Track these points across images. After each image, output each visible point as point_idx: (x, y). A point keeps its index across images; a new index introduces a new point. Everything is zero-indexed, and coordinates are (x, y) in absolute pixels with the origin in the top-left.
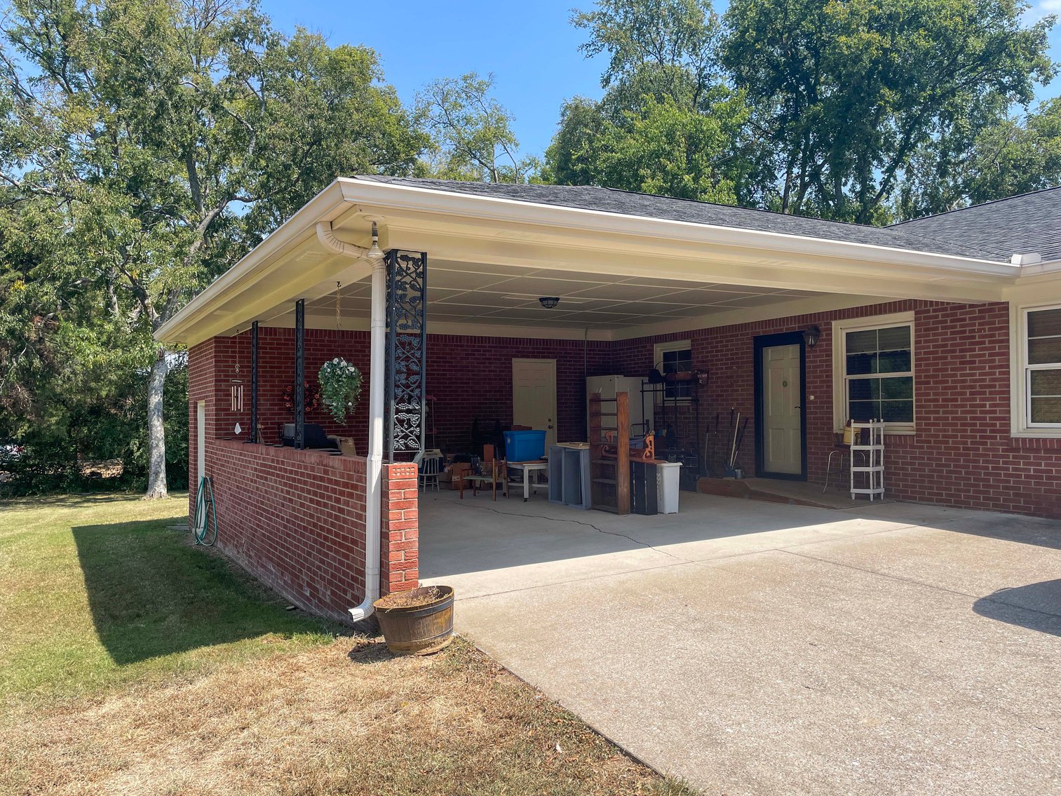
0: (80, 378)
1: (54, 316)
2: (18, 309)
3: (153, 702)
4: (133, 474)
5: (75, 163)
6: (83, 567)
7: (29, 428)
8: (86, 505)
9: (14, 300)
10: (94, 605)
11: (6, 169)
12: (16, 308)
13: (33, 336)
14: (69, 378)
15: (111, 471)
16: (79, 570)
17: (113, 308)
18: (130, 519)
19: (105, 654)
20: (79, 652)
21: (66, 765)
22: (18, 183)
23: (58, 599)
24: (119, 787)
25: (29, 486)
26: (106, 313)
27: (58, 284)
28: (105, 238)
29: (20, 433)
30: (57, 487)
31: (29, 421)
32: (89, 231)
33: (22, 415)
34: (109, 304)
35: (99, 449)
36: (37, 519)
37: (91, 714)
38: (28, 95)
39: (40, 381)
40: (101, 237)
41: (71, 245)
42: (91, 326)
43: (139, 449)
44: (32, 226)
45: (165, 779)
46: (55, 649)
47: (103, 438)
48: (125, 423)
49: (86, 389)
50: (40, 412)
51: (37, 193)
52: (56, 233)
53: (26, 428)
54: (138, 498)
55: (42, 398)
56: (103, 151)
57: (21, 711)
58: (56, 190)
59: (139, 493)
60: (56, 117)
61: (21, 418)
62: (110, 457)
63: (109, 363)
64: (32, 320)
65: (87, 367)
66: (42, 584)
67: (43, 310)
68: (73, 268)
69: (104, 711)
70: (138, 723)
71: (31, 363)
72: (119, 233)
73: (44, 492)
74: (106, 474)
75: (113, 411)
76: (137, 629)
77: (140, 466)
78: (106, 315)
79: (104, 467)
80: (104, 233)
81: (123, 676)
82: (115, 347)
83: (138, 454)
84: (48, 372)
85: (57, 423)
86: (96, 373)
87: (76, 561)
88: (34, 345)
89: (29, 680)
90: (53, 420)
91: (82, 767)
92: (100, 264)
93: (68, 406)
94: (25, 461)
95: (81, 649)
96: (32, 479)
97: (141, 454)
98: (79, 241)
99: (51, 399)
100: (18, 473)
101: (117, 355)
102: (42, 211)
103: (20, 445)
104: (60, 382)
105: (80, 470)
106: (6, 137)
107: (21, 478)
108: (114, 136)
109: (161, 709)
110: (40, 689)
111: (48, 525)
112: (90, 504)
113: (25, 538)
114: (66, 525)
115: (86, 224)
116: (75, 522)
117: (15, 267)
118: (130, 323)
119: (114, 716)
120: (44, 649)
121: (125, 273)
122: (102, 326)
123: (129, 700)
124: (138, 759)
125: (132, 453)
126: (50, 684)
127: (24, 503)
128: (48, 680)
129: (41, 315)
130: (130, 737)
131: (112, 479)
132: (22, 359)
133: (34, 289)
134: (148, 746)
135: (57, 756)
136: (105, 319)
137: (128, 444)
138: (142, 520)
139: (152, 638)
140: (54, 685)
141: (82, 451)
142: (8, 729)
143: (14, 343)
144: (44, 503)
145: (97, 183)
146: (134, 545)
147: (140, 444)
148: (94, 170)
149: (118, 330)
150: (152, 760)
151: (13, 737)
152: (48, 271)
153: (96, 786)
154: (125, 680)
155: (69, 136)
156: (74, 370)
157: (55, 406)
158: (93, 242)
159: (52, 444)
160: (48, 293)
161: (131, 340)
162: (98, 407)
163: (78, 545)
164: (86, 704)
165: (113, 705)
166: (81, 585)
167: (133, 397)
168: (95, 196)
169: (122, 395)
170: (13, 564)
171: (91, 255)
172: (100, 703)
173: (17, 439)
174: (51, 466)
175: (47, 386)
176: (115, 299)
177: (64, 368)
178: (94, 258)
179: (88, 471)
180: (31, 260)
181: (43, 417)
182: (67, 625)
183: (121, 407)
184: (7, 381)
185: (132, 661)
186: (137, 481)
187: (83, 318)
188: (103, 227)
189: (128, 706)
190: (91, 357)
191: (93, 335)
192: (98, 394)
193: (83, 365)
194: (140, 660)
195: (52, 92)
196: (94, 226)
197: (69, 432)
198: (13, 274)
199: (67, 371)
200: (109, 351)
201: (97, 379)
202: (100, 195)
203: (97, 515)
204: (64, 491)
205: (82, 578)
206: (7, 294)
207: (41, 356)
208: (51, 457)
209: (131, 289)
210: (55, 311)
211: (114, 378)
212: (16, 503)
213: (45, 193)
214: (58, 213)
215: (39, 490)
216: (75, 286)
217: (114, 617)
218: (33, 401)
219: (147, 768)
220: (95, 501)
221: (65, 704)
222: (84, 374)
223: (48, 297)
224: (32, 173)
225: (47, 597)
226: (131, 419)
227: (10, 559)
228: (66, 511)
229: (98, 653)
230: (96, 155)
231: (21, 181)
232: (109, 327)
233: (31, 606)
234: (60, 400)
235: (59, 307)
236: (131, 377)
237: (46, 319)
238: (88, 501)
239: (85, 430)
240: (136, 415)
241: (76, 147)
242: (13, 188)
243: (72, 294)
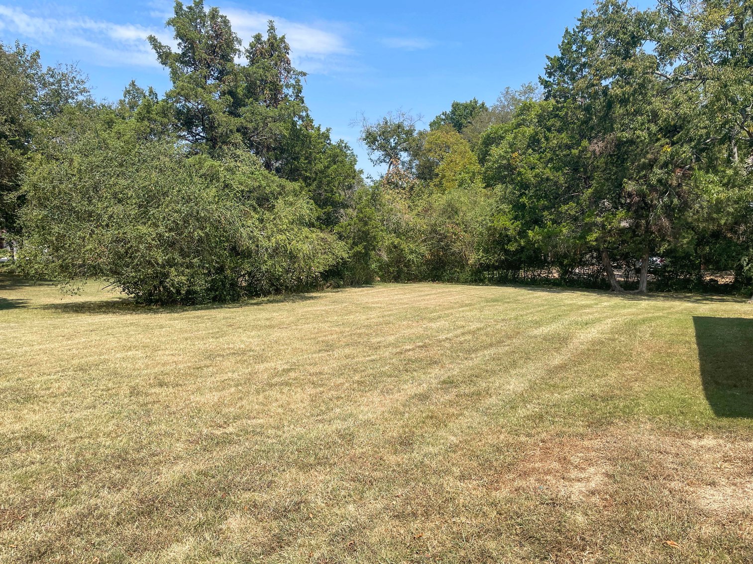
0: (706, 210)
1: (689, 167)
2: (665, 165)
3: (739, 448)
4: (742, 283)
5: (710, 53)
6: (698, 344)
7: (668, 246)
8: (704, 302)
9: (663, 159)
10: (704, 372)
11: (662, 68)
12: (664, 164)
13: (675, 183)
14: (698, 212)
15: (726, 279)
16: (695, 346)
17: (734, 158)
18: (736, 316)
19: (708, 406)
20: (690, 400)
21: (673, 469)
22: (669, 77)
23: (679, 363)
24: (707, 496)
25: (666, 285)
26: (728, 161)
27: (693, 144)
28: (729, 105)
29: (662, 249)
30: (685, 288)
31: (669, 241)
32: (718, 101)
33: (664, 237)
34: (731, 155)
35: (718, 262)
36: (670, 308)
37: (694, 443)
38: (678, 11)
39: (678, 214)
40: (727, 104)
41: (704, 114)
42: (716, 172)
43: (748, 264)
44: (677, 105)
45: (741, 503)
46: (674, 394)
47: (720, 255)
48: (738, 245)
49: (710, 219)
50: (676, 235)
51: (682, 81)
52: (693, 107)
53: (666, 246)
54: (744, 302)
55: (678, 226)
56: (732, 38)
57: (648, 427)
58: (695, 76)
59: (746, 298)
60: (698, 22)
61: (663, 240)
62: (725, 270)
63: (728, 199)
64: (674, 172)
65: (712, 203)
66: (669, 351)
67: (682, 164)
68: (704, 131)
69: (702, 443)
70: (726, 459)
71: (672, 202)
72: (740, 98)
73: (676, 290)
74: (721, 281)
75: (729, 235)
76: (734, 395)
77: (748, 276)
78: (728, 163)
79: (720, 277)
80: (729, 100)
81: (719, 424)
82: (733, 187)
83: (747, 268)
84: (683, 207)
85: (688, 243)
86: (718, 206)
87: (694, 340)
88: (674, 189)
89: (655, 410)
90: (685, 241)
91: (684, 474)
92: (725, 125)
93: (696, 231)
94: (665, 268)
95: (691, 399)
96: (668, 281)
97: (750, 268)
98: (710, 111)
99: (684, 226)
100: (660, 276)
101: (734, 193)
102: (685, 93)
103: (662, 257)
104: (691, 214)
105: (702, 277)
106: (662, 46)
107: (661, 280)
108: (741, 25)
109: (744, 455)
110: (662, 417)
111: (677, 312)
112: (708, 302)
113: (661, 319)
114: (689, 314)
115: (716, 96)
116: (695, 313)
117: (665, 136)
118: (747, 168)
119: (709, 449)
120: (667, 393)
121: (744, 129)
122: (724, 171)
123: (721, 441)
124: (723, 483)
125: (742, 267)
126: (668, 415)
127: (662, 296)
128: (667, 413)
129: (680, 167)
130: (719, 466)
131: (726, 285)
132: (666, 199)
133: (676, 150)
134: (731, 477)
135: (669, 462)
136: (727, 166)
137: (740, 260)
138: (745, 317)
139: (744, 404)
140: (670, 417)
141: (705, 264)
142: (639, 436)
143: (662, 188)
144: (675, 298)
145: (726, 64)
146: (738, 335)
147: (749, 261)
148: (725, 54)
149: (736, 173)
150: (733, 487)
151: (641, 441)
152: (686, 136)
153: (691, 490)
154: (719, 428)
155: (706, 34)
156: (701, 205)
157: (687, 231)
158: (721, 109)
159: (684, 258)
160: (686, 151)
161: (746, 181)
162: (718, 232)
163: (697, 329)
164: (692, 436)
165: (709, 441)
166: (696, 357)
167: (746, 224)
168: (723, 74)
169: (737, 223)
170: (652, 334)
171: (719, 119)
172: (700, 438)
173: (660, 253)
174: (682, 273)
175: (682, 217)
176: (735, 150)
177: (694, 205)
178: (720, 121)
179: (708, 278)
180: (676, 129)
181: (678, 239)
182: (683, 381)
183: (736, 232)
184: (656, 214)
185: (727, 416)
186: (744, 289)
187: (711, 167)
188: (729, 96)
189: (720, 445)
190: (715, 195)
191: (716, 179)
192: (719, 222)
193: (708, 201)
194: (732, 417)
195: (696, 4)
196: (722, 96)
197: (696, 250)
198: (663, 141)
199: (697, 206)
200: (728, 190)
201: (718, 211)
202: (728, 74)
203: (711, 310)
204: (690, 291)
205: (697, 352)
206: (658, 155)
207: (679, 196)
208: (682, 267)
209: (748, 141)
210: (690, 164)
211: (731, 210)
212: (658, 296)
213: (688, 79)
214: (696, 92)
215: (673, 288)
216: (706, 144)
217: (717, 383)
218: (672, 228)
219: (729, 491)
220: (712, 300)
221: (677, 431)
222: (708, 208)
223: (685, 154)
224: (680, 67)
225: (672, 360)
226: (743, 242)
227: (650, 331)
228: (690, 304)
229: (702, 403)
230: (725, 43)
231: (671, 75)
232: (730, 172)
233: (661, 363)
234: (690, 227)
235: (694, 161)
236: (744, 209)
237: (684, 170)
238: (707, 299)
239: (707, 249)
240: (747, 238)
241: (711, 40)
242: (666, 81)
243: (703, 150)
